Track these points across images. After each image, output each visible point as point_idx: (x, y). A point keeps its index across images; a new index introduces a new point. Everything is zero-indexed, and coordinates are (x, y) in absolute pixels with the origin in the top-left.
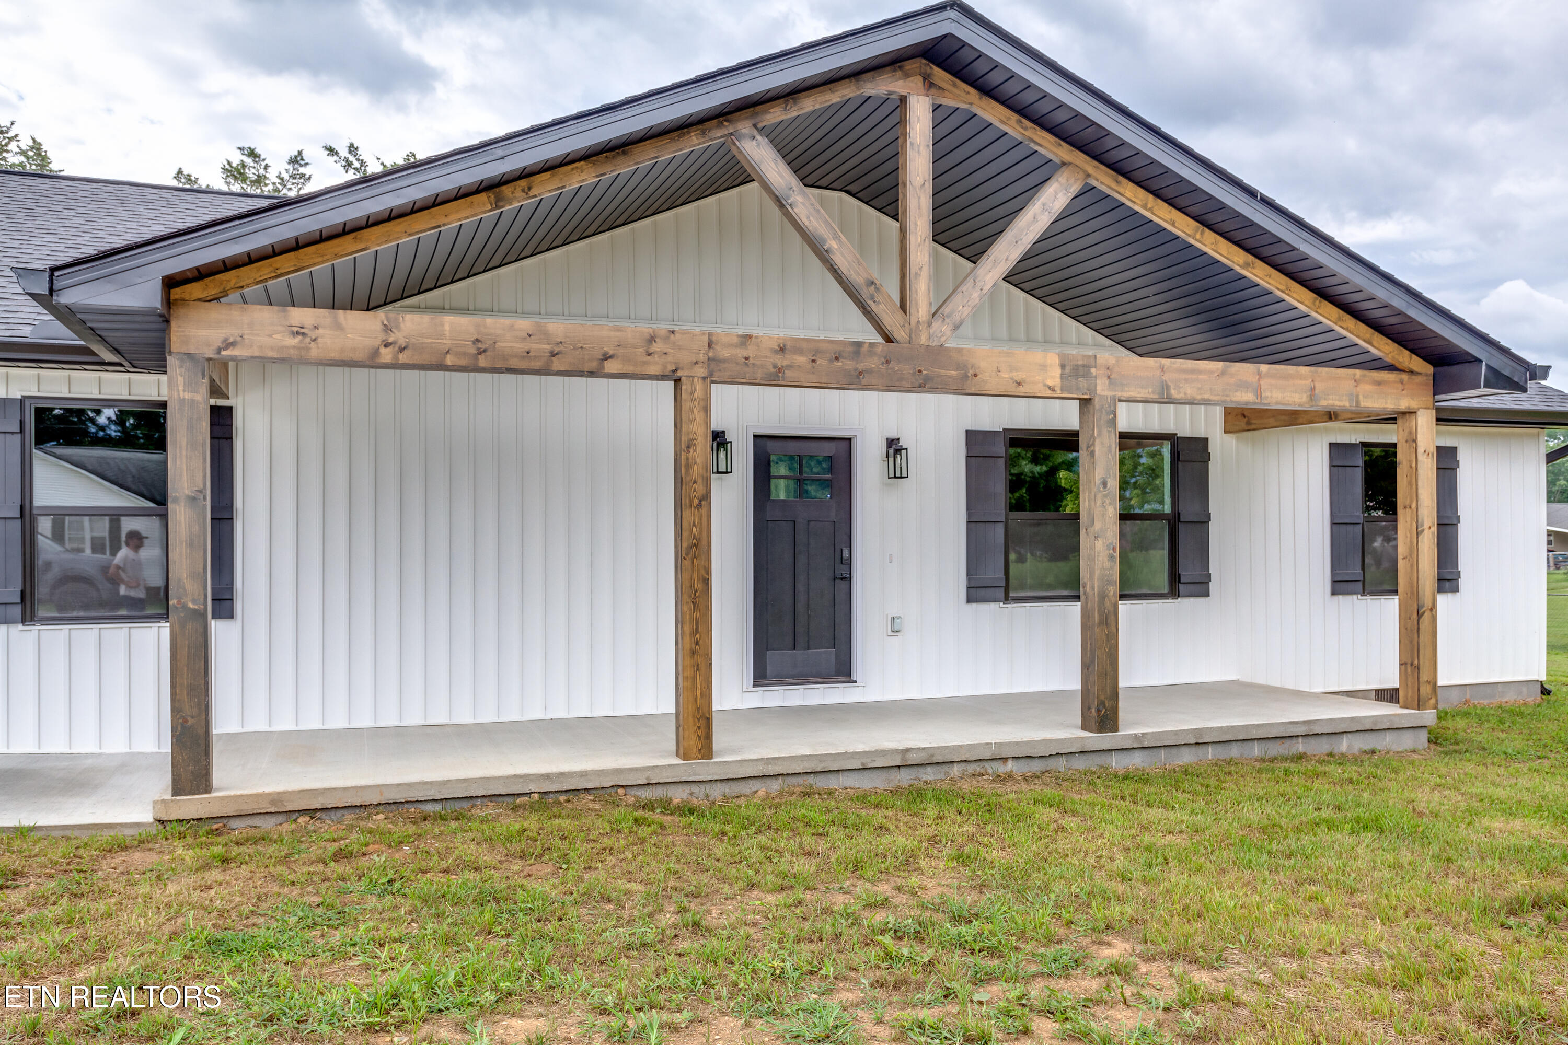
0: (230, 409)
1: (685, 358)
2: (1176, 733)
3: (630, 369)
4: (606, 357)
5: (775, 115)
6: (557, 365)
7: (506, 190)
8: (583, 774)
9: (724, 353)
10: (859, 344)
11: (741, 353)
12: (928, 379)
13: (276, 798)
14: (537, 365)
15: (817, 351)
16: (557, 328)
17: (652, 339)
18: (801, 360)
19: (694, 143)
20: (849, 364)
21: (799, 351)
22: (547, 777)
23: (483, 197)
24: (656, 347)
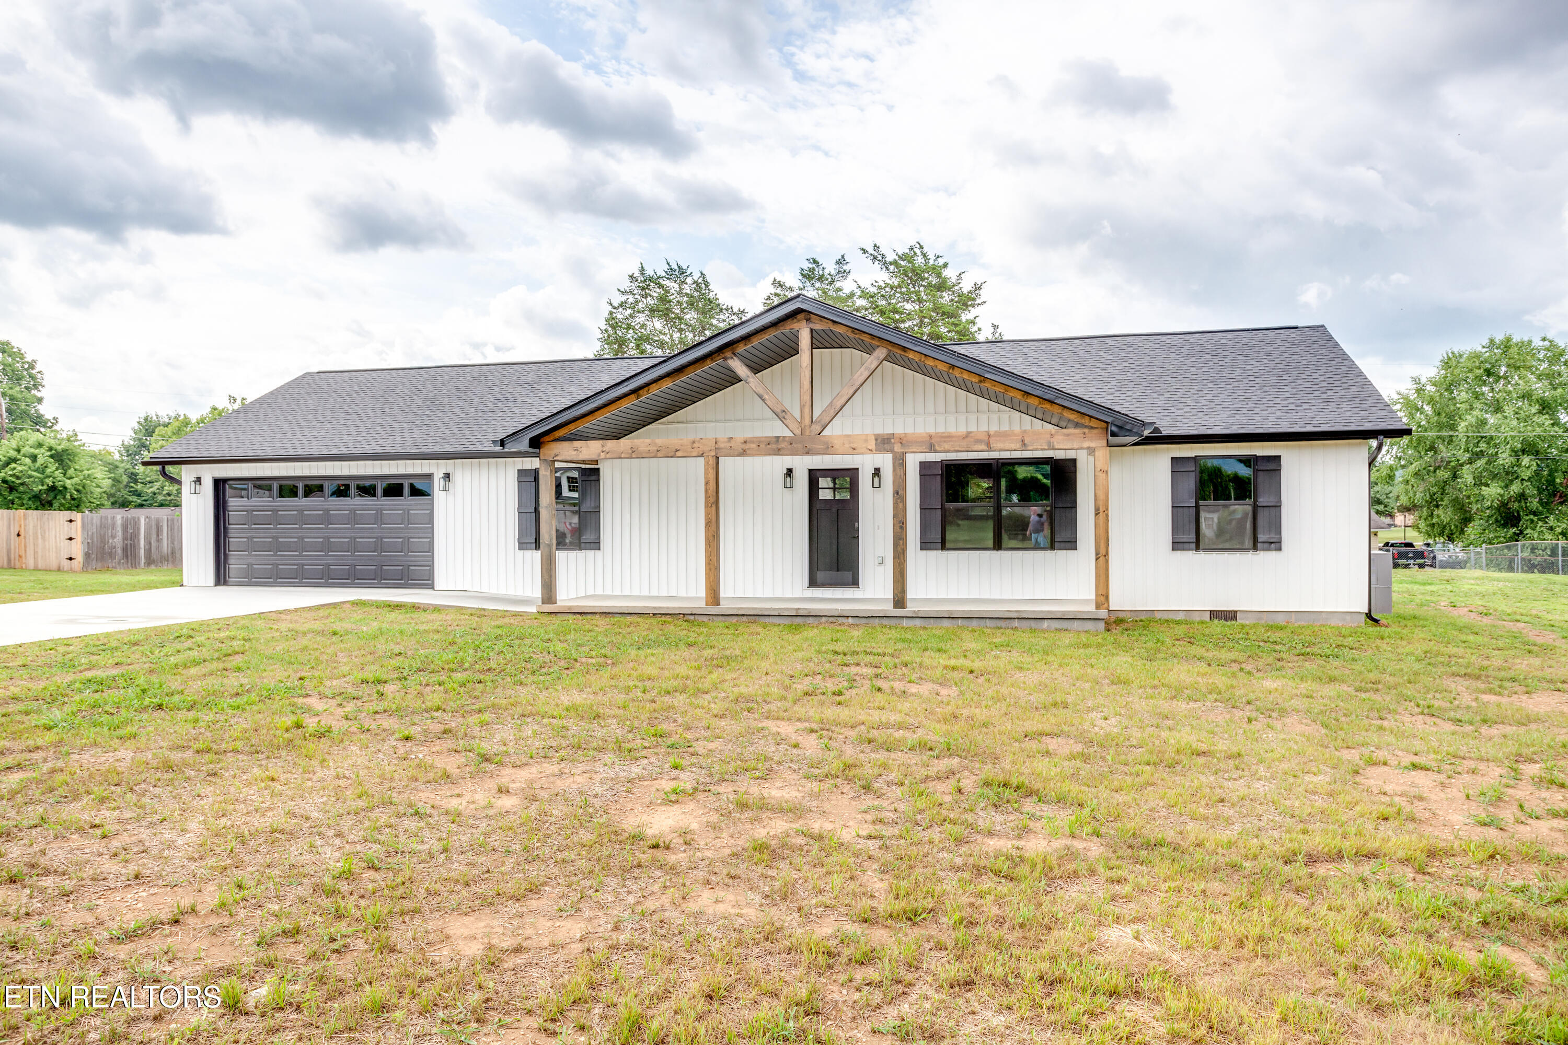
0: (598, 469)
1: (706, 448)
2: (937, 611)
3: (686, 454)
4: (677, 451)
5: (741, 349)
6: (659, 454)
7: (641, 392)
8: (668, 608)
9: (722, 445)
10: (778, 438)
11: (729, 445)
12: (809, 450)
13: (570, 608)
14: (652, 455)
15: (760, 442)
16: (659, 441)
17: (694, 442)
18: (754, 446)
19: (710, 365)
20: (774, 446)
21: (753, 442)
22: (655, 608)
23: (633, 396)
24: (695, 445)
